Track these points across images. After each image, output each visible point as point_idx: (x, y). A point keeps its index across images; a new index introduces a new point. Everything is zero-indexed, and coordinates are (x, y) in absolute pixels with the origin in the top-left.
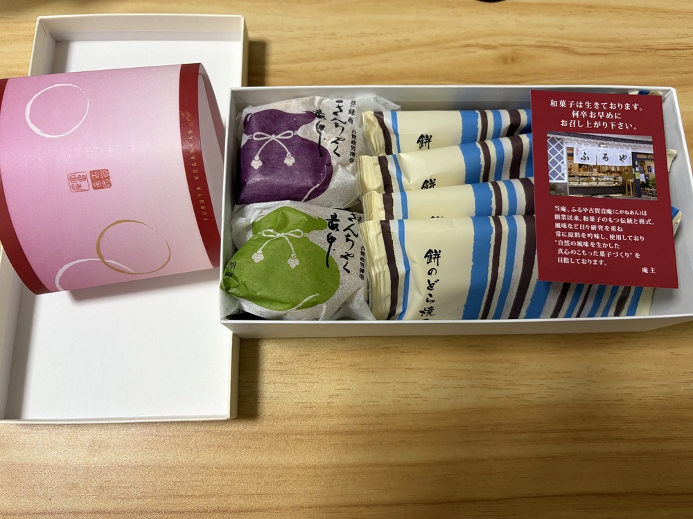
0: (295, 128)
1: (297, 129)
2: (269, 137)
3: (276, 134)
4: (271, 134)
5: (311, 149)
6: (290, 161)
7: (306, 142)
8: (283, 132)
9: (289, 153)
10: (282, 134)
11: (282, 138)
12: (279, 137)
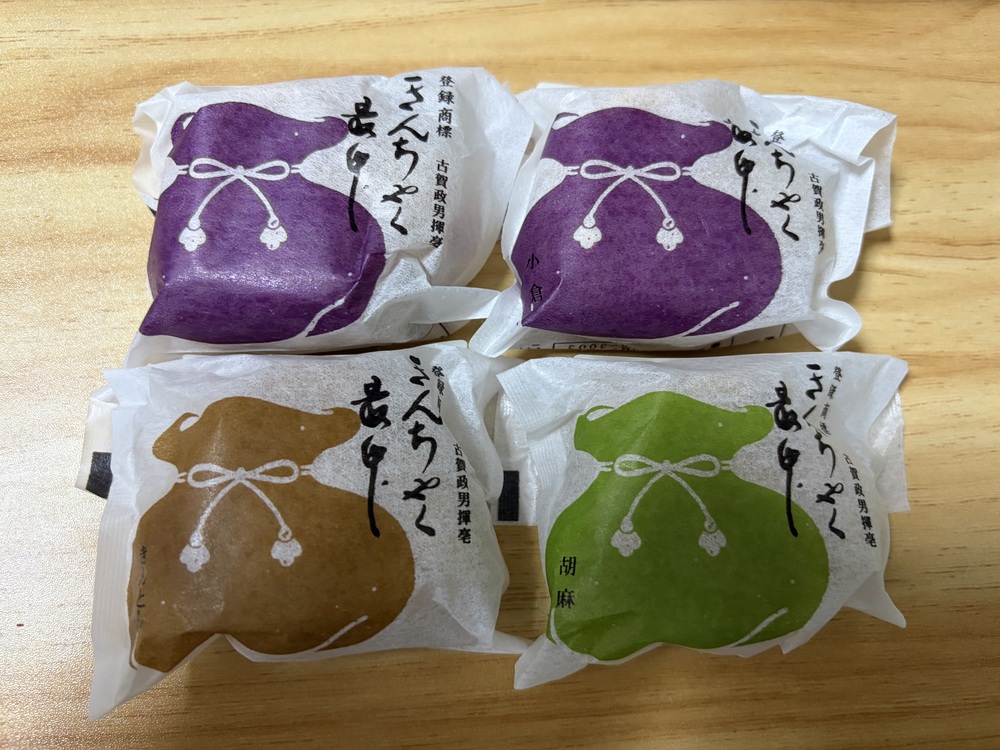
0: (296, 155)
1: (300, 158)
2: (228, 170)
3: (247, 166)
4: (233, 164)
5: (329, 210)
6: (274, 237)
7: (318, 193)
8: (263, 162)
9: (273, 217)
10: (261, 168)
11: (261, 176)
12: (253, 173)
